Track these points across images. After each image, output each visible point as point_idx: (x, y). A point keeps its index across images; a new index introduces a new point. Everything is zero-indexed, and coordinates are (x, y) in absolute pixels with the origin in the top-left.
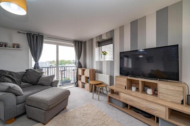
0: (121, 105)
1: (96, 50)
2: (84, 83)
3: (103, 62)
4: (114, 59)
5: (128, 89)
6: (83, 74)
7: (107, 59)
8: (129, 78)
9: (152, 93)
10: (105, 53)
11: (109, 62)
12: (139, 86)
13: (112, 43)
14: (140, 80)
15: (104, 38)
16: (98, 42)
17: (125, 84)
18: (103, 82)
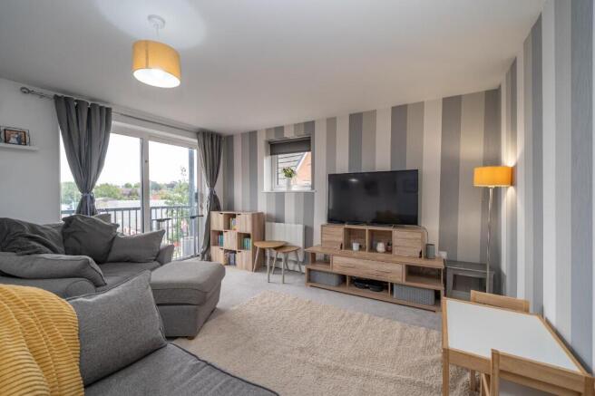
0: (334, 280)
1: (265, 162)
2: (235, 252)
3: (286, 195)
4: (313, 187)
5: (346, 248)
6: (228, 227)
7: (295, 189)
8: (346, 226)
9: (384, 250)
10: (290, 174)
11: (303, 195)
12: (365, 242)
13: (309, 150)
14: (367, 228)
15: (290, 134)
16: (269, 142)
17: (341, 239)
18: (287, 243)
